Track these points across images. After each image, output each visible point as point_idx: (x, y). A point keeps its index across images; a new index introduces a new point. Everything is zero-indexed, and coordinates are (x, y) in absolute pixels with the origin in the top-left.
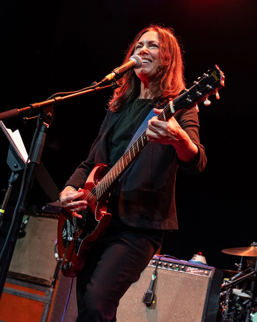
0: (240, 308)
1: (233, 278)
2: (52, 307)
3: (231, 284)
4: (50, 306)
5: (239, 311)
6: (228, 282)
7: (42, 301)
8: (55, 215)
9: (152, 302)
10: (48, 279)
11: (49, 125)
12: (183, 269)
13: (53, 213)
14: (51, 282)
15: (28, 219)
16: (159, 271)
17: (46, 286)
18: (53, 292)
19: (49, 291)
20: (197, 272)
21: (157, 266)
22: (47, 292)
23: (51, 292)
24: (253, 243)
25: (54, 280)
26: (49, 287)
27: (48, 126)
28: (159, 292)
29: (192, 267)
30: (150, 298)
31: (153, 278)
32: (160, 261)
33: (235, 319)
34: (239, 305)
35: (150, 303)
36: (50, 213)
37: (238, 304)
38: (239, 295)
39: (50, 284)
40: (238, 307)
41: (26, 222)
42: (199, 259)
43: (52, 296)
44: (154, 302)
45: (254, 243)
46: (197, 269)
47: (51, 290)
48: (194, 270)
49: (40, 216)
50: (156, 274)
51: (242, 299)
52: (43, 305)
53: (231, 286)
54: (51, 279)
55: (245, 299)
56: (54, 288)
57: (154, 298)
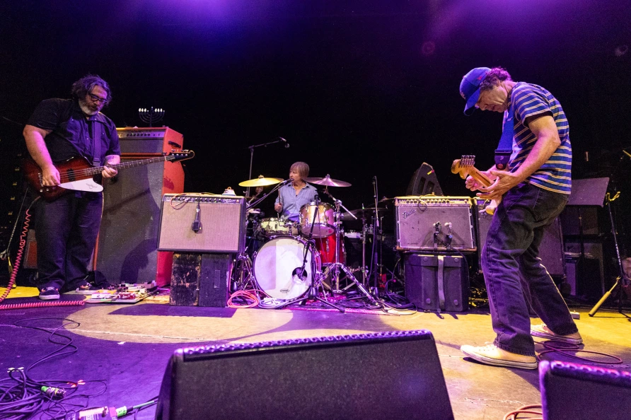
1: (249, 202)
12: (220, 201)
16: (201, 205)
20: (231, 201)
21: (199, 202)
28: (203, 221)
29: (226, 198)
30: (198, 226)
31: (198, 210)
32: (201, 197)
35: (198, 229)
42: (230, 192)
44: (200, 228)
46: (230, 199)
50: (199, 207)
57: (201, 225)
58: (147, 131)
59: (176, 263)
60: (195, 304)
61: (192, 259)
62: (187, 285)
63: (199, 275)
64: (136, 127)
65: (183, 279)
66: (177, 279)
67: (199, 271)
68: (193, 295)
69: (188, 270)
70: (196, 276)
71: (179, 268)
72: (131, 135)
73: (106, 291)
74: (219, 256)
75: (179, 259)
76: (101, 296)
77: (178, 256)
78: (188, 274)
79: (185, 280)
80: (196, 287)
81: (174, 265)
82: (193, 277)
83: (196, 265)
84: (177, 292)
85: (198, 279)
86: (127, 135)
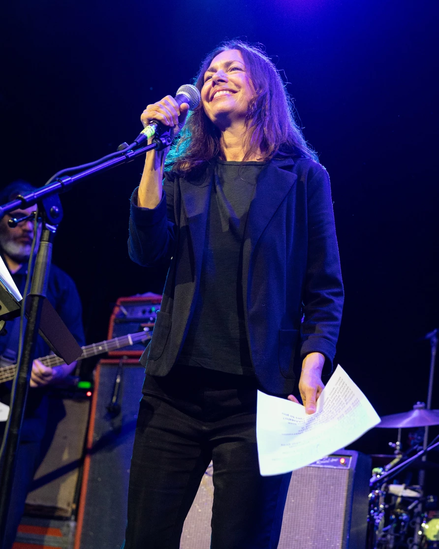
0: (405, 516)
1: (388, 467)
3: (386, 477)
5: (402, 520)
6: (380, 475)
7: (56, 545)
10: (64, 506)
11: (55, 229)
14: (70, 510)
17: (61, 518)
18: (76, 527)
19: (68, 526)
20: (328, 461)
22: (65, 529)
23: (72, 529)
24: (416, 404)
25: (74, 506)
26: (68, 519)
27: (53, 230)
33: (398, 535)
34: (402, 511)
37: (401, 509)
38: (400, 494)
39: (68, 514)
40: (401, 515)
43: (74, 535)
45: (418, 403)
47: (72, 524)
51: (406, 501)
53: (386, 479)
54: (69, 505)
55: (411, 500)
56: (76, 520)
86: (144, 312)
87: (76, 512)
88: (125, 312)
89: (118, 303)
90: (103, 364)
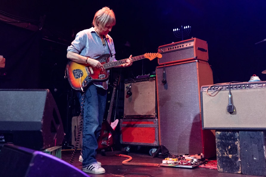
2: (159, 129)
4: (158, 128)
7: (153, 127)
8: (146, 79)
9: (233, 110)
10: (153, 114)
12: (248, 87)
13: (144, 79)
14: (155, 115)
15: (131, 85)
16: (232, 91)
17: (152, 118)
18: (158, 120)
19: (156, 120)
20: (258, 86)
21: (230, 89)
23: (157, 121)
25: (156, 114)
26: (154, 118)
28: (235, 104)
29: (253, 84)
30: (232, 108)
31: (230, 96)
32: (231, 86)
35: (233, 111)
36: (143, 79)
39: (155, 117)
41: (130, 87)
42: (255, 78)
43: (158, 123)
44: (234, 110)
46: (257, 84)
47: (157, 119)
48: (255, 86)
49: (137, 82)
50: (231, 94)
52: (154, 129)
54: (154, 114)
56: (158, 118)
57: (234, 108)
58: (181, 43)
59: (219, 138)
60: (240, 172)
61: (231, 136)
62: (230, 156)
63: (239, 149)
64: (173, 42)
65: (226, 151)
66: (221, 151)
67: (239, 145)
68: (236, 165)
69: (229, 144)
70: (236, 149)
71: (221, 143)
72: (171, 49)
73: (171, 159)
74: (254, 133)
75: (220, 135)
76: (169, 162)
77: (219, 133)
78: (230, 147)
79: (228, 152)
80: (237, 158)
81: (217, 140)
82: (234, 150)
83: (235, 140)
84: (223, 162)
85: (239, 152)
86: (169, 49)
87: (157, 116)
88: (162, 50)
89: (159, 48)
90: (158, 68)
